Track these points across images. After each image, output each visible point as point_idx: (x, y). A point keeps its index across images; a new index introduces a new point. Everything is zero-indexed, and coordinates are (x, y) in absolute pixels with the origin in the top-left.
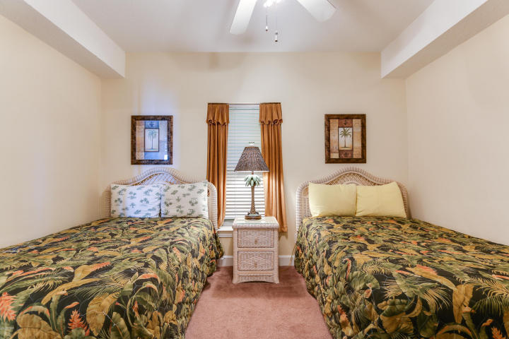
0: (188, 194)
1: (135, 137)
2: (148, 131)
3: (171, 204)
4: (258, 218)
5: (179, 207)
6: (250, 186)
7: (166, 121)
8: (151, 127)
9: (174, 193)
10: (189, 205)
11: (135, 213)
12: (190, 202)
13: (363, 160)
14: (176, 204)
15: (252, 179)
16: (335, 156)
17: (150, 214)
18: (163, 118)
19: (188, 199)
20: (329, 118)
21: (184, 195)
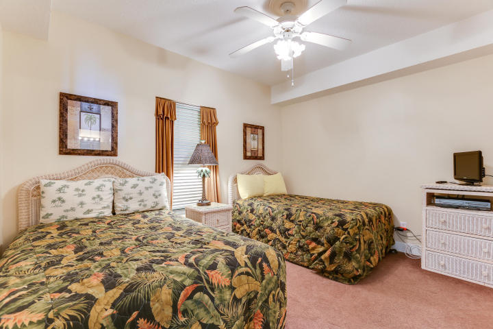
0: (151, 187)
1: (66, 121)
2: (84, 116)
3: (131, 198)
4: (208, 204)
5: (142, 201)
6: (200, 177)
7: (110, 108)
8: (90, 111)
9: (135, 186)
10: (153, 198)
11: (85, 213)
12: (154, 195)
13: (262, 158)
14: (138, 198)
15: (202, 171)
16: (249, 154)
17: (103, 213)
18: (107, 103)
19: (151, 191)
20: (246, 126)
21: (147, 188)
